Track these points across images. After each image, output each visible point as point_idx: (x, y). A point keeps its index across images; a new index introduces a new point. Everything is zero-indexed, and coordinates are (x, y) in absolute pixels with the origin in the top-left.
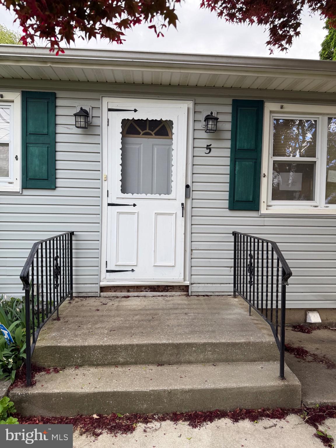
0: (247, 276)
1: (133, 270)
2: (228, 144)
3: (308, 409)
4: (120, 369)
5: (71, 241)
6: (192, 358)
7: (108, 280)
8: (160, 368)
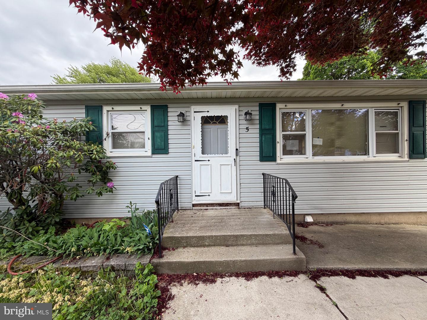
0: (271, 197)
1: (209, 195)
2: (258, 126)
3: (310, 271)
4: (206, 249)
5: (177, 180)
6: (244, 243)
7: (197, 200)
8: (227, 248)
